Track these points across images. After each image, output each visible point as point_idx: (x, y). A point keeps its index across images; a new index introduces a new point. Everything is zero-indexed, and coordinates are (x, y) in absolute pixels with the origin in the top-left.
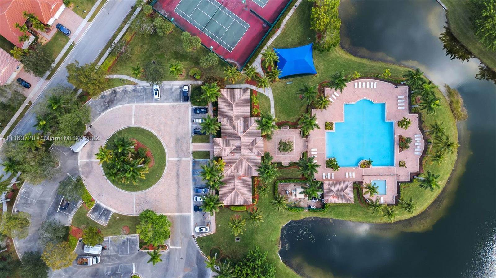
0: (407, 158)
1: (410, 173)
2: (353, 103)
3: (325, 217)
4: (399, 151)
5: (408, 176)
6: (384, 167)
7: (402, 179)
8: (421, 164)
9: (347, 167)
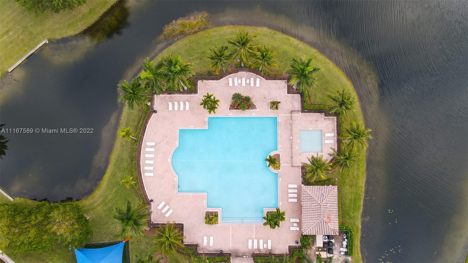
0: (265, 98)
1: (288, 93)
2: (176, 179)
3: (360, 226)
4: (254, 110)
5: (293, 97)
6: (279, 132)
7: (297, 105)
8: (275, 78)
9: (279, 191)
